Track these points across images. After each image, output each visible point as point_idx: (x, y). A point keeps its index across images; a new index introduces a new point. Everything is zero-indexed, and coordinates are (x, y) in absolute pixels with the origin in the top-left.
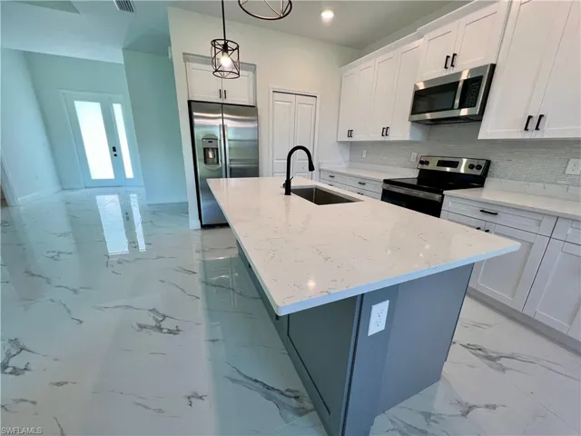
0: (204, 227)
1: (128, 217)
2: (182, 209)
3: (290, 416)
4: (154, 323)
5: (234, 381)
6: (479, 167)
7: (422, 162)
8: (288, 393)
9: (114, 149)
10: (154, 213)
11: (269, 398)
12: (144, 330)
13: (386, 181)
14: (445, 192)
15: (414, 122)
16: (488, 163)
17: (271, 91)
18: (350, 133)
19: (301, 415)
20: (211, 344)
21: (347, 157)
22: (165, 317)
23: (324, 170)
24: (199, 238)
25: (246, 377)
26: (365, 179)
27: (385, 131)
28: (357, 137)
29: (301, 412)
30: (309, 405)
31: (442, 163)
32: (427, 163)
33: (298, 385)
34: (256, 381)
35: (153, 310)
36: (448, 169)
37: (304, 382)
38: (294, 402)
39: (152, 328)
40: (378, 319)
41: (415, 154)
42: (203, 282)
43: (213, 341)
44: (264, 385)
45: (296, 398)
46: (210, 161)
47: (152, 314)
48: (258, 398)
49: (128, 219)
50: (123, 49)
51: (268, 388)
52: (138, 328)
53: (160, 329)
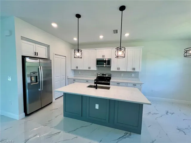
3: (130, 137)
6: (110, 75)
8: (126, 134)
11: (125, 138)
13: (95, 80)
14: (110, 81)
15: (97, 66)
17: (54, 54)
18: (77, 68)
19: (131, 135)
20: (101, 142)
23: (69, 78)
25: (117, 139)
26: (88, 80)
27: (90, 68)
28: (80, 69)
29: (130, 135)
30: (130, 133)
31: (103, 75)
32: (99, 75)
33: (125, 132)
36: (105, 76)
38: (128, 134)
41: (95, 73)
43: (101, 141)
44: (121, 137)
48: (124, 140)
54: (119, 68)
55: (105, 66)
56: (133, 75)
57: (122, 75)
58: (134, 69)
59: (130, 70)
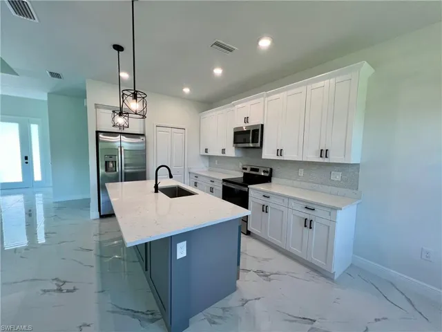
0: (102, 217)
1: (30, 214)
2: (85, 204)
4: (56, 288)
5: (113, 312)
6: (267, 172)
7: (244, 169)
8: (147, 313)
9: (26, 158)
10: (59, 208)
12: (47, 293)
13: (224, 180)
14: (249, 186)
15: (236, 148)
16: (271, 169)
17: (155, 126)
18: (206, 151)
20: (100, 293)
21: (207, 164)
22: (65, 282)
23: (192, 173)
24: (98, 225)
25: (121, 309)
26: (213, 178)
27: (223, 151)
28: (210, 153)
29: (153, 321)
31: (252, 169)
32: (246, 169)
33: (154, 307)
34: (128, 310)
35: (56, 279)
36: (255, 173)
37: (158, 306)
38: (150, 316)
39: (54, 291)
40: (181, 251)
41: (241, 164)
42: (98, 256)
44: (132, 311)
45: (152, 314)
46: (110, 169)
47: (55, 282)
49: (30, 215)
50: (48, 94)
51: (135, 312)
52: (41, 292)
53: (60, 290)
54: (279, 152)
55: (251, 145)
56: (337, 176)
57: (301, 172)
58: (324, 153)
59: (313, 157)
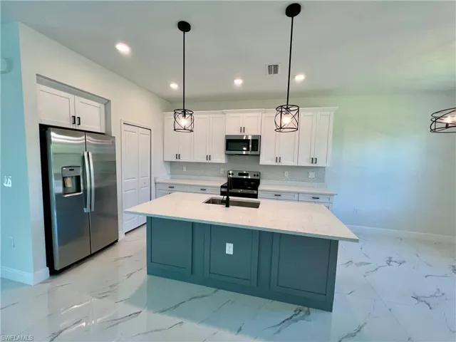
3: (309, 318)
5: (279, 331)
6: (257, 175)
7: (230, 174)
8: (297, 312)
11: (296, 321)
15: (226, 154)
16: (259, 173)
17: (123, 122)
18: (178, 156)
19: (309, 314)
20: (241, 332)
23: (159, 183)
25: (279, 325)
26: (205, 186)
27: (209, 157)
28: (183, 159)
29: (308, 313)
30: (306, 309)
31: (240, 174)
32: (233, 174)
33: (296, 307)
34: (284, 322)
36: (245, 177)
38: (302, 313)
41: (223, 170)
43: (239, 330)
44: (288, 319)
45: (300, 311)
51: (290, 318)
54: (278, 159)
55: (244, 153)
56: (312, 175)
57: (287, 174)
58: (314, 160)
59: (305, 162)
